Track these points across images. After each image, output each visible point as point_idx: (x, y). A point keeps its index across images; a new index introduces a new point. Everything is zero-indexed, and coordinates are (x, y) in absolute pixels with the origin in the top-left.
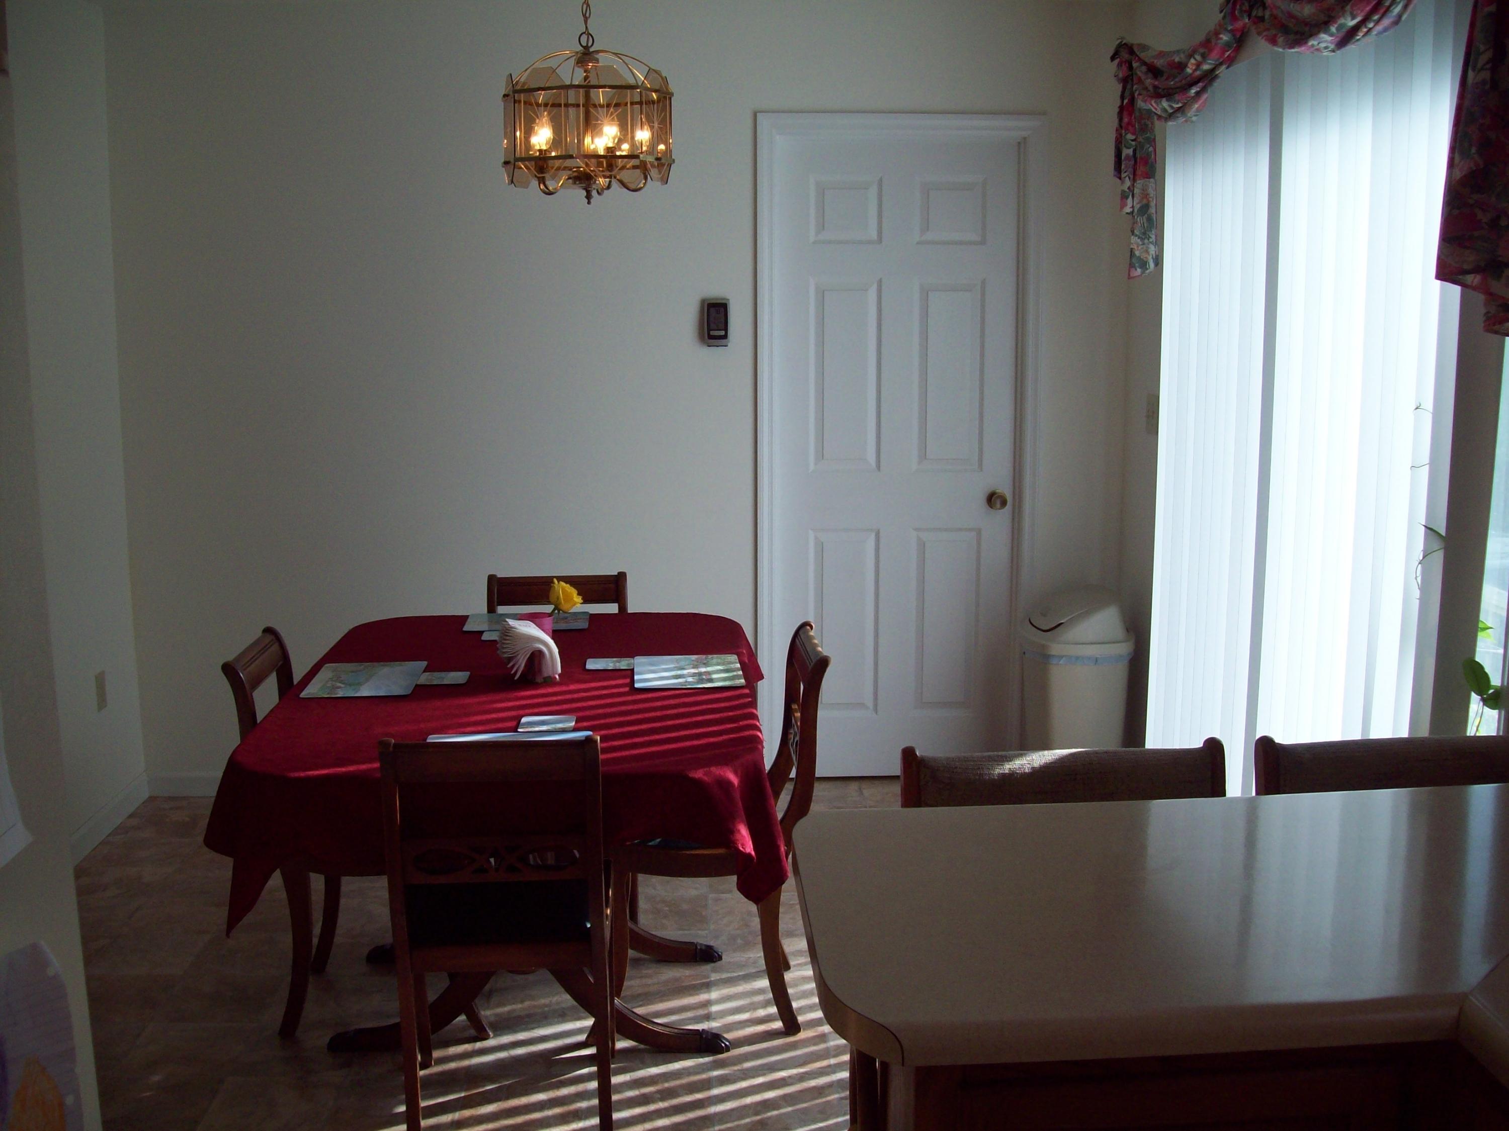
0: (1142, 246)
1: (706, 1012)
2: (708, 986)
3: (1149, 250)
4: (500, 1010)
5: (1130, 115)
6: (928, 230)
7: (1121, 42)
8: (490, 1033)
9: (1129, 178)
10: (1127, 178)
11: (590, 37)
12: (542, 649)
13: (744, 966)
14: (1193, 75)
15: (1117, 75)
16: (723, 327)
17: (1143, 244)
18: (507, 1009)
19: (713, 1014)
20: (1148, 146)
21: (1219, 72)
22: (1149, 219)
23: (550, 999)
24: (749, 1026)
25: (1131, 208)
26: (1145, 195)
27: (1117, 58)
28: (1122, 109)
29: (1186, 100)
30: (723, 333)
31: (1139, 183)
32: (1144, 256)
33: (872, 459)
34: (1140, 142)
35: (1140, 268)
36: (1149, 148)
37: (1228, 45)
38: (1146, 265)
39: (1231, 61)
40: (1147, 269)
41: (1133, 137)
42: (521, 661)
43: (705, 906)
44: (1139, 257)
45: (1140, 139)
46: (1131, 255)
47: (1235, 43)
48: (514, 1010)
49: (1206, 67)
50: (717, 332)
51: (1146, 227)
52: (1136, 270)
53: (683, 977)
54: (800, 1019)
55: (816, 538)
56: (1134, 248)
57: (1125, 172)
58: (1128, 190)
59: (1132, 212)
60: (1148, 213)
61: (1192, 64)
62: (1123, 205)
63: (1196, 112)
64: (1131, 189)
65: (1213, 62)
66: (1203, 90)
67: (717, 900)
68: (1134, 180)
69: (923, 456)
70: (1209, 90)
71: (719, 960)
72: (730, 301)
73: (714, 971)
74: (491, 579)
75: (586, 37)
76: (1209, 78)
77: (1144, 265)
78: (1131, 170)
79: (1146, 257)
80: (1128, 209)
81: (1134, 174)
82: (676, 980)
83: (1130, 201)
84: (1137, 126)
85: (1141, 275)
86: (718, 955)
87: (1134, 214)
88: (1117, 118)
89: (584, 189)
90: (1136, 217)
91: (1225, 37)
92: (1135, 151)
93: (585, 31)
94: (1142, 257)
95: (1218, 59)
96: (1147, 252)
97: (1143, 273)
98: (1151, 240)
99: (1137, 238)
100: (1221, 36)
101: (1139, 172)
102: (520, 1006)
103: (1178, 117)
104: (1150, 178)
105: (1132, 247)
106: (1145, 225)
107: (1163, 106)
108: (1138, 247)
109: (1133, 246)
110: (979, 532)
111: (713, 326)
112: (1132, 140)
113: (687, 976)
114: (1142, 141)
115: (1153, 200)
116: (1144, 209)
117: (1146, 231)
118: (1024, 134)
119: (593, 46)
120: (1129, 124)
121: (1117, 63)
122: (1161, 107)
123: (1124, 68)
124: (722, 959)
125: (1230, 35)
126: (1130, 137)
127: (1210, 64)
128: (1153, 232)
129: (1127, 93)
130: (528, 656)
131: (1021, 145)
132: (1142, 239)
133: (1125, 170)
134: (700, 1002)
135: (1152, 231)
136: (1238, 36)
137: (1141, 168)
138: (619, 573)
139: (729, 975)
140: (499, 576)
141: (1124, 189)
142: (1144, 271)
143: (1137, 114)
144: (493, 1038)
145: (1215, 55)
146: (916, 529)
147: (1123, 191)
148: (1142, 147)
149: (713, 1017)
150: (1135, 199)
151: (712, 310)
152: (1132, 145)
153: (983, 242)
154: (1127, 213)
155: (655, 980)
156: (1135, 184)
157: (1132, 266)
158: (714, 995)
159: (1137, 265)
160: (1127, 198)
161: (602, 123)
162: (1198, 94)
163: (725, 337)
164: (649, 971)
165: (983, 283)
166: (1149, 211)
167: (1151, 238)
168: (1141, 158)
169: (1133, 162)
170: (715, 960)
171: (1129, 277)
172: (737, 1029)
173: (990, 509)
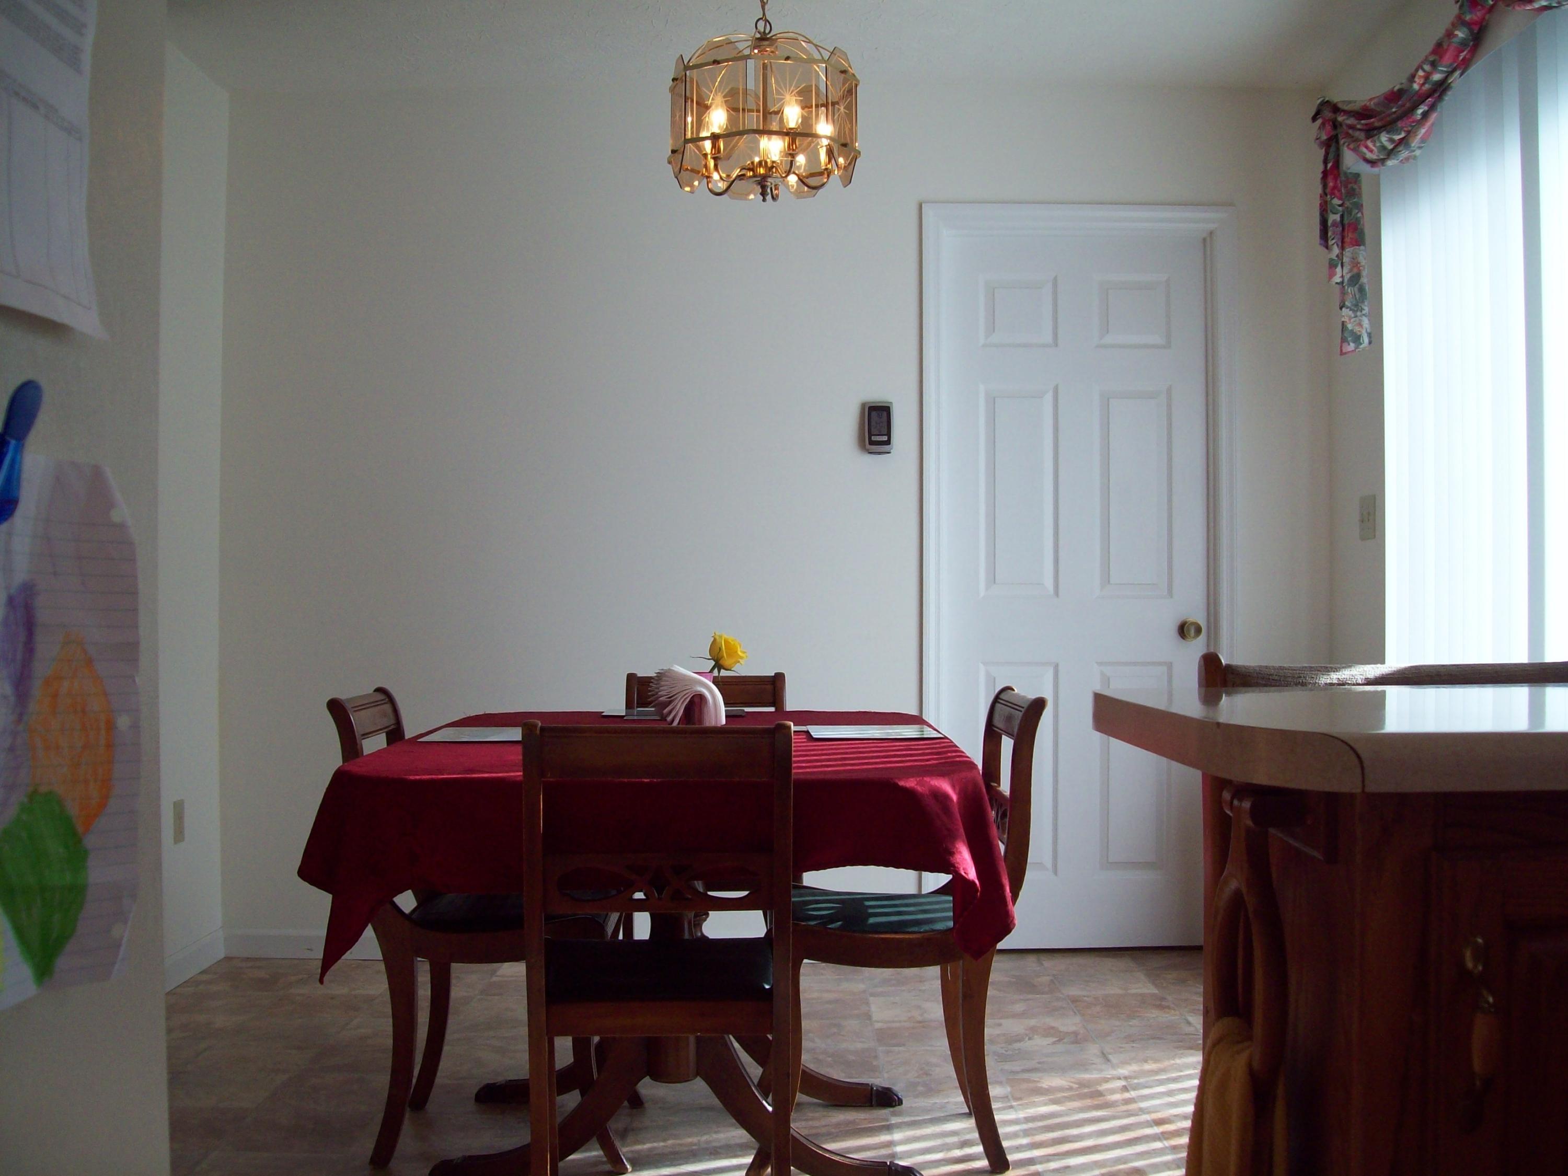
0: (1355, 319)
1: (890, 1152)
2: (889, 1128)
3: (1362, 323)
4: (638, 1147)
5: (1336, 178)
6: (1108, 333)
7: (1323, 100)
8: (628, 1167)
9: (1338, 245)
10: (1335, 245)
11: (768, 24)
12: (704, 693)
13: (929, 1110)
14: (1421, 92)
15: (1319, 138)
16: (886, 433)
17: (1356, 316)
18: (647, 1146)
19: (899, 1155)
20: (1357, 211)
21: (1452, 80)
22: (1362, 290)
23: (699, 1138)
24: (944, 1165)
25: (1340, 277)
26: (1355, 264)
27: (1319, 117)
28: (1325, 174)
29: (1411, 126)
30: (885, 438)
31: (1348, 252)
32: (1357, 329)
33: (1049, 583)
34: (1347, 208)
35: (1354, 343)
36: (1358, 213)
37: (1464, 43)
38: (1360, 340)
39: (1465, 65)
40: (1361, 344)
41: (1340, 202)
42: (678, 707)
43: (876, 1057)
44: (1352, 331)
45: (1347, 204)
46: (1343, 328)
47: (1472, 41)
48: (655, 1148)
49: (1437, 77)
50: (878, 437)
51: (1358, 298)
52: (1349, 344)
53: (857, 1121)
54: (1010, 1158)
55: (988, 674)
56: (1346, 322)
57: (1333, 239)
58: (1336, 258)
59: (1342, 282)
60: (1360, 283)
61: (1420, 77)
62: (1332, 275)
63: (1420, 143)
64: (1340, 257)
65: (1445, 69)
66: (1432, 108)
67: (888, 1052)
68: (1343, 248)
69: (1106, 579)
70: (1439, 107)
71: (899, 1105)
72: (894, 404)
73: (894, 1114)
74: (631, 678)
75: (764, 23)
76: (1441, 89)
77: (1357, 339)
78: (1339, 236)
79: (1359, 331)
80: (1337, 279)
81: (1343, 242)
82: (853, 1122)
83: (1339, 269)
84: (1343, 191)
85: (1355, 350)
86: (899, 1098)
87: (1344, 285)
88: (1321, 183)
89: (759, 184)
90: (1346, 287)
91: (1460, 34)
92: (1342, 217)
93: (762, 17)
94: (1355, 331)
95: (1451, 65)
96: (1360, 325)
97: (1357, 348)
98: (1364, 312)
99: (1348, 310)
100: (1457, 32)
101: (1347, 240)
102: (662, 1144)
103: (1400, 151)
104: (1359, 245)
105: (1343, 320)
106: (1357, 296)
107: (1381, 143)
108: (1350, 320)
109: (1345, 319)
110: (1170, 666)
111: (874, 431)
112: (1340, 206)
113: (862, 1119)
114: (1351, 206)
115: (1364, 268)
116: (1355, 279)
117: (1358, 302)
118: (1212, 226)
119: (772, 32)
120: (1335, 188)
121: (1318, 126)
122: (1378, 144)
123: (1328, 127)
124: (902, 1103)
125: (1465, 29)
126: (1336, 201)
127: (1442, 72)
128: (1366, 303)
129: (1331, 156)
130: (688, 700)
131: (1207, 241)
132: (1354, 311)
133: (1332, 237)
134: (882, 1143)
135: (1364, 302)
136: (1475, 31)
137: (1350, 235)
138: (776, 674)
139: (913, 1119)
140: (639, 675)
141: (1332, 257)
142: (1358, 346)
143: (1343, 178)
144: (631, 1172)
145: (1448, 58)
146: (1100, 664)
147: (1331, 260)
148: (1350, 213)
149: (899, 1156)
150: (1344, 268)
151: (874, 414)
152: (1339, 211)
153: (1168, 345)
154: (1337, 283)
155: (823, 1122)
156: (1344, 253)
157: (1344, 340)
158: (897, 1136)
159: (1349, 339)
160: (1336, 266)
161: (784, 97)
162: (1425, 115)
163: (888, 442)
164: (817, 1115)
165: (1169, 391)
166: (1360, 281)
167: (1364, 310)
168: (1349, 225)
169: (1341, 229)
170: (894, 1104)
171: (1342, 353)
172: (930, 1168)
173: (1182, 639)
